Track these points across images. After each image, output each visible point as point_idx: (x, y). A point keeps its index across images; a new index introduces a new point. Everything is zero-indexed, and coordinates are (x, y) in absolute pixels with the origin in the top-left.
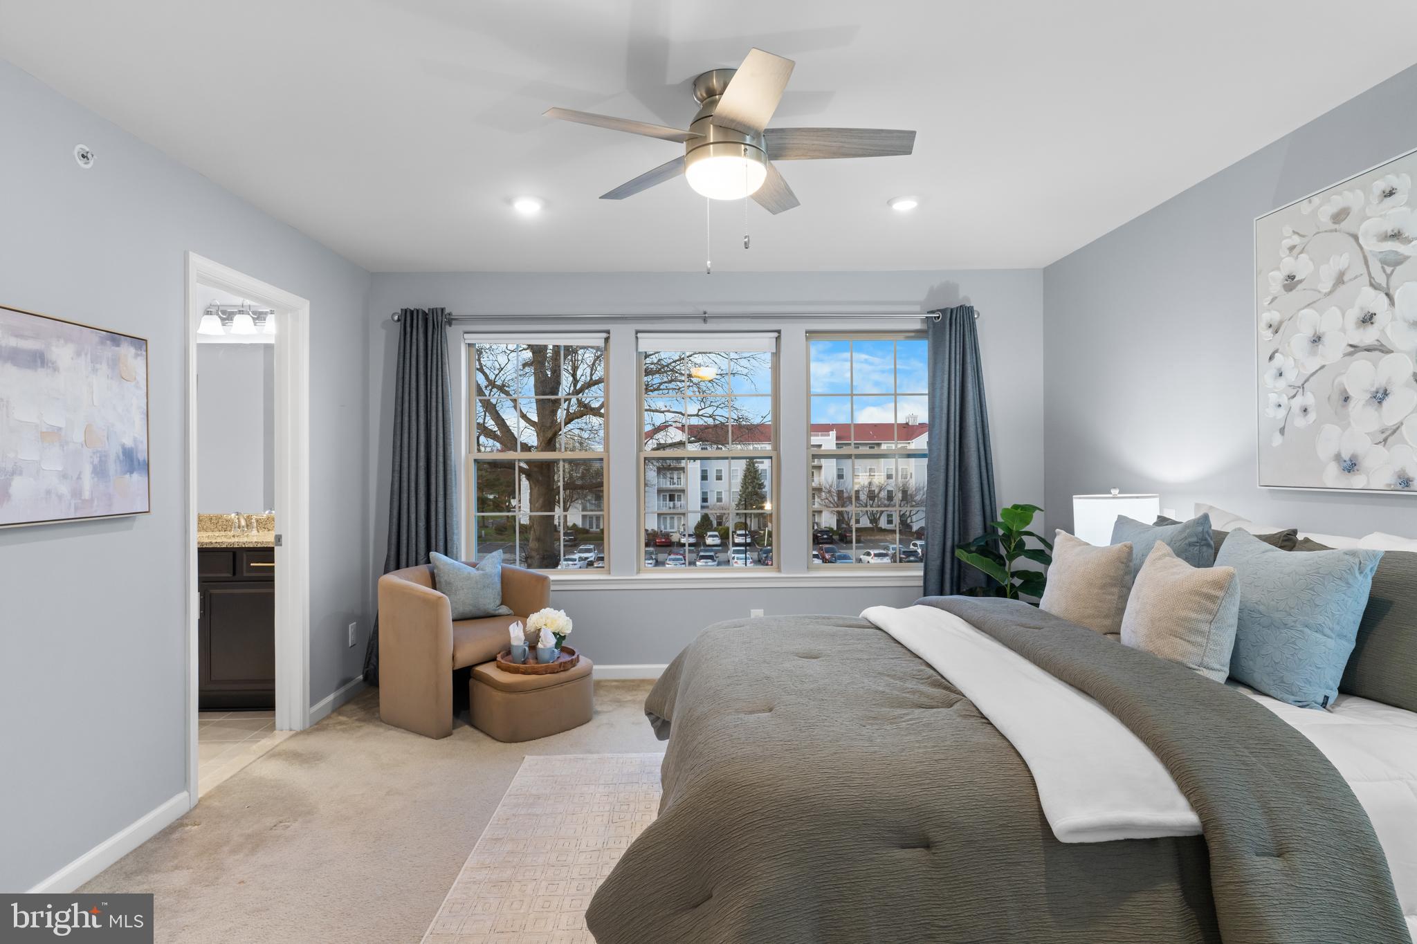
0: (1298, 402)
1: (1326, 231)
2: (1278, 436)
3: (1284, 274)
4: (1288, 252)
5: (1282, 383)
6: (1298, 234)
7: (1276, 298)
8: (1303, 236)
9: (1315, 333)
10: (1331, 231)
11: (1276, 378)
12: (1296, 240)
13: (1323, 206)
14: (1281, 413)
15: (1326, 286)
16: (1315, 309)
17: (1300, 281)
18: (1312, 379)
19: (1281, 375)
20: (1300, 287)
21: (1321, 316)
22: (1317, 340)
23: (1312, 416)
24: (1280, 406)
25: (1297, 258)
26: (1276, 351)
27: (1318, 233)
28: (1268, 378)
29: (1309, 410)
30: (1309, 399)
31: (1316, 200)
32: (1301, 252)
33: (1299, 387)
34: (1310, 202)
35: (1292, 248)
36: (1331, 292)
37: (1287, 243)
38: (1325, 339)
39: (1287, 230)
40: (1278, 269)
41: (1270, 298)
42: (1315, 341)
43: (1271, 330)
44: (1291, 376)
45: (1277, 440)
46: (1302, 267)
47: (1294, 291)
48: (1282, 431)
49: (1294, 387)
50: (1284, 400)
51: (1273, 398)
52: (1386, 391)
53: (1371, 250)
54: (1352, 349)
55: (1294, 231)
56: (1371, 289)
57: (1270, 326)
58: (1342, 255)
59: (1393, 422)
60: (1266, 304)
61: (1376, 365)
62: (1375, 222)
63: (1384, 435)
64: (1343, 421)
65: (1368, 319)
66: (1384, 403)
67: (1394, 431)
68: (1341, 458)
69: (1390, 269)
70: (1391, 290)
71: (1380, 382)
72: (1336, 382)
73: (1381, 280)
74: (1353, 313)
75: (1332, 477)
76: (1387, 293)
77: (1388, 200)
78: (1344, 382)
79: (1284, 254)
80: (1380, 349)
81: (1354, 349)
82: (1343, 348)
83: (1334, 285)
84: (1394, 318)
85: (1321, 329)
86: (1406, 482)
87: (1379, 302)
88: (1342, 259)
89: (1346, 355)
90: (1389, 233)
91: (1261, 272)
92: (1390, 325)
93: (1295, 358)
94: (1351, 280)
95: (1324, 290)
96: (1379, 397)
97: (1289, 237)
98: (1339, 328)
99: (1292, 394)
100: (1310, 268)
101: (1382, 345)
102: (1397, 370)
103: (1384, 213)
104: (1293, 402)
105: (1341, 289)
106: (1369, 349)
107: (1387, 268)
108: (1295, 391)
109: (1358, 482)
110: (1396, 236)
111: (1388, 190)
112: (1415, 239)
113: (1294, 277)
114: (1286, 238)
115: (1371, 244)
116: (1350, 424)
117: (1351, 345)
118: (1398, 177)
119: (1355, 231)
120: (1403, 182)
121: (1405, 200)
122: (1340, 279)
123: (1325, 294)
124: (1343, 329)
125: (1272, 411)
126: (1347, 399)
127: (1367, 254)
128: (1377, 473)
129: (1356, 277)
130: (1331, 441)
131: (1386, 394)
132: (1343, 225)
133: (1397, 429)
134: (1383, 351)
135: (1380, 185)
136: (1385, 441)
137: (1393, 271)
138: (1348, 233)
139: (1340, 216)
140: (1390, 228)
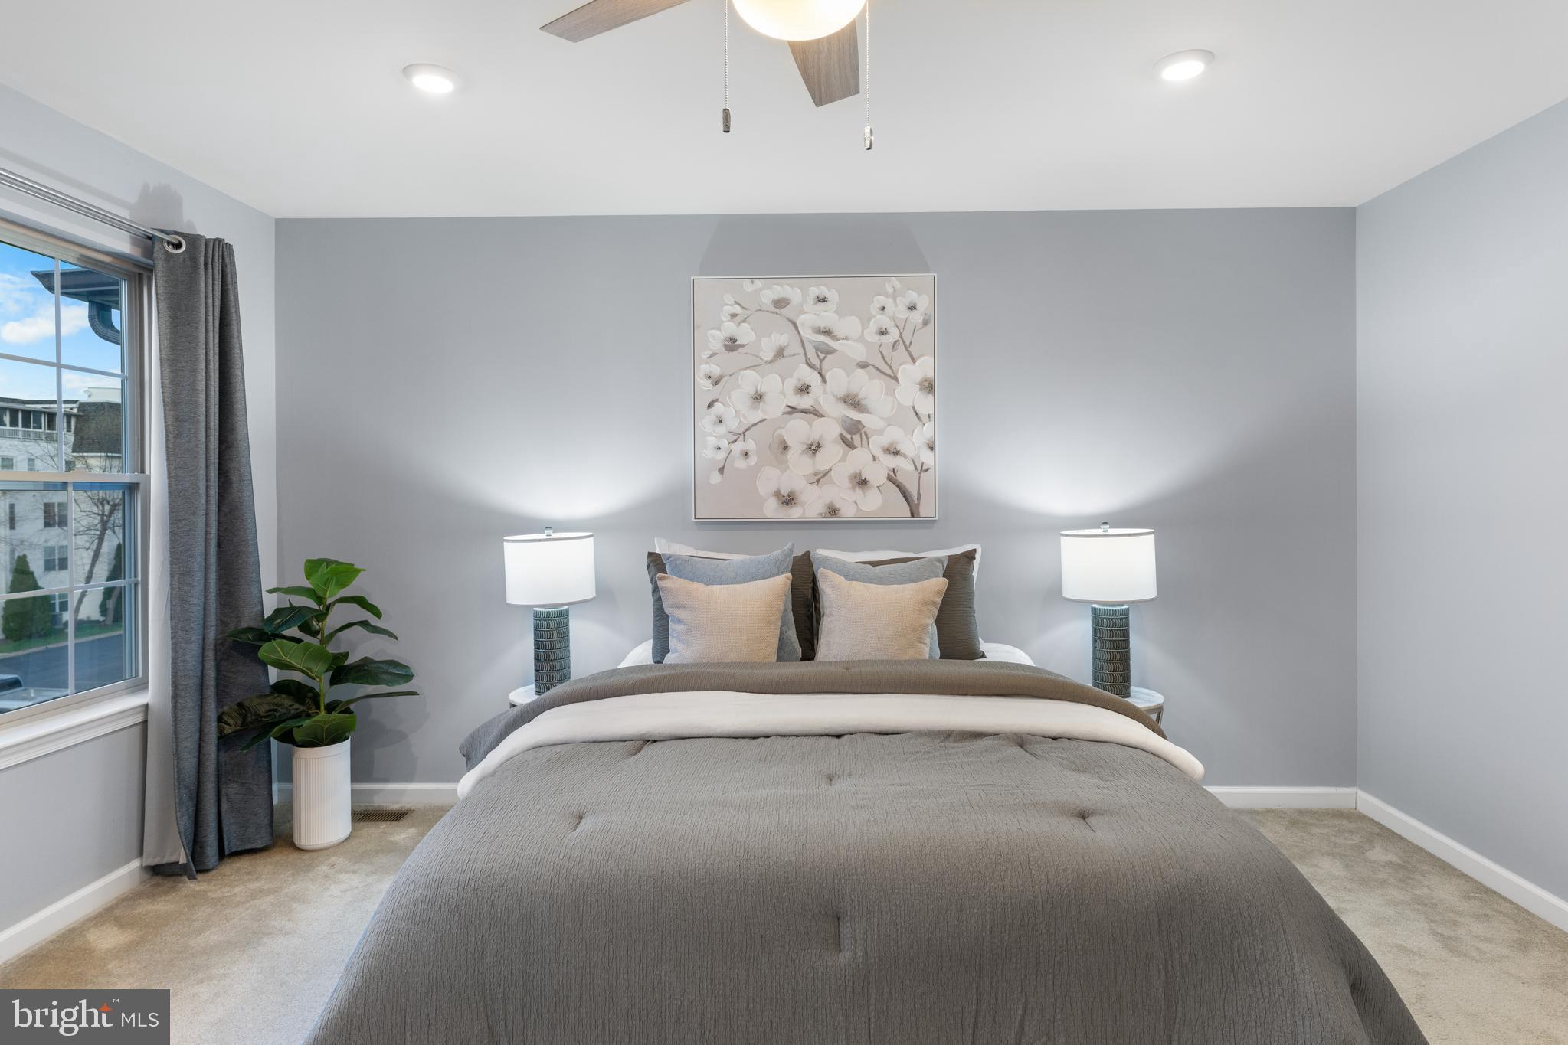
0: (739, 447)
1: (768, 311)
2: (716, 475)
3: (725, 335)
4: (729, 318)
5: (721, 429)
6: (739, 305)
7: (716, 354)
8: (746, 309)
9: (757, 392)
10: (772, 312)
11: (715, 424)
12: (738, 309)
13: (769, 290)
14: (722, 456)
15: (768, 355)
16: (756, 372)
17: (742, 346)
18: (752, 429)
19: (721, 421)
20: (740, 350)
21: (763, 378)
22: (758, 397)
23: (753, 460)
24: (720, 448)
25: (739, 325)
26: (716, 400)
27: (760, 310)
28: (706, 422)
29: (750, 454)
30: (750, 445)
31: (759, 283)
32: (743, 321)
33: (740, 434)
34: (753, 282)
35: (734, 316)
36: (771, 362)
37: (729, 309)
38: (766, 398)
39: (729, 298)
40: (719, 329)
41: (711, 353)
42: (756, 398)
43: (710, 381)
44: (732, 423)
45: (716, 478)
46: (745, 334)
47: (735, 353)
48: (721, 470)
49: (735, 434)
50: (724, 443)
51: (712, 441)
52: (819, 444)
53: (807, 338)
54: (790, 410)
55: (735, 302)
56: (807, 367)
57: (710, 377)
58: (782, 334)
59: (824, 468)
60: (705, 357)
61: (810, 424)
62: (810, 318)
63: (817, 478)
64: (782, 464)
65: (804, 389)
66: (818, 454)
67: (825, 475)
68: (780, 494)
69: (822, 356)
70: (823, 372)
71: (814, 437)
72: (776, 433)
73: (815, 361)
74: (792, 383)
75: (771, 509)
76: (820, 374)
77: (821, 304)
78: (784, 434)
79: (725, 318)
80: (814, 412)
81: (792, 410)
82: (783, 408)
83: (775, 356)
84: (825, 392)
85: (762, 389)
86: (834, 511)
87: (813, 378)
88: (783, 338)
89: (785, 413)
90: (822, 329)
91: (699, 327)
92: (822, 396)
93: (736, 409)
94: (790, 356)
95: (766, 359)
96: (814, 448)
97: (731, 305)
98: (779, 391)
99: (733, 440)
100: (752, 337)
101: (815, 410)
102: (828, 430)
103: (817, 313)
104: (733, 446)
105: (781, 361)
106: (805, 412)
107: (820, 354)
108: (735, 437)
109: (795, 513)
110: (827, 332)
111: (821, 297)
112: (843, 339)
113: (736, 341)
114: (728, 305)
115: (807, 334)
116: (788, 467)
117: (790, 407)
118: (829, 290)
119: (794, 319)
120: (832, 295)
121: (835, 309)
122: (780, 353)
123: (766, 362)
124: (783, 393)
125: (709, 453)
126: (786, 448)
127: (803, 339)
128: (812, 506)
129: (794, 355)
130: (771, 479)
131: (819, 446)
132: (783, 311)
133: (827, 473)
134: (816, 415)
135: (815, 291)
136: (818, 481)
137: (824, 358)
138: (788, 319)
139: (780, 303)
140: (823, 325)
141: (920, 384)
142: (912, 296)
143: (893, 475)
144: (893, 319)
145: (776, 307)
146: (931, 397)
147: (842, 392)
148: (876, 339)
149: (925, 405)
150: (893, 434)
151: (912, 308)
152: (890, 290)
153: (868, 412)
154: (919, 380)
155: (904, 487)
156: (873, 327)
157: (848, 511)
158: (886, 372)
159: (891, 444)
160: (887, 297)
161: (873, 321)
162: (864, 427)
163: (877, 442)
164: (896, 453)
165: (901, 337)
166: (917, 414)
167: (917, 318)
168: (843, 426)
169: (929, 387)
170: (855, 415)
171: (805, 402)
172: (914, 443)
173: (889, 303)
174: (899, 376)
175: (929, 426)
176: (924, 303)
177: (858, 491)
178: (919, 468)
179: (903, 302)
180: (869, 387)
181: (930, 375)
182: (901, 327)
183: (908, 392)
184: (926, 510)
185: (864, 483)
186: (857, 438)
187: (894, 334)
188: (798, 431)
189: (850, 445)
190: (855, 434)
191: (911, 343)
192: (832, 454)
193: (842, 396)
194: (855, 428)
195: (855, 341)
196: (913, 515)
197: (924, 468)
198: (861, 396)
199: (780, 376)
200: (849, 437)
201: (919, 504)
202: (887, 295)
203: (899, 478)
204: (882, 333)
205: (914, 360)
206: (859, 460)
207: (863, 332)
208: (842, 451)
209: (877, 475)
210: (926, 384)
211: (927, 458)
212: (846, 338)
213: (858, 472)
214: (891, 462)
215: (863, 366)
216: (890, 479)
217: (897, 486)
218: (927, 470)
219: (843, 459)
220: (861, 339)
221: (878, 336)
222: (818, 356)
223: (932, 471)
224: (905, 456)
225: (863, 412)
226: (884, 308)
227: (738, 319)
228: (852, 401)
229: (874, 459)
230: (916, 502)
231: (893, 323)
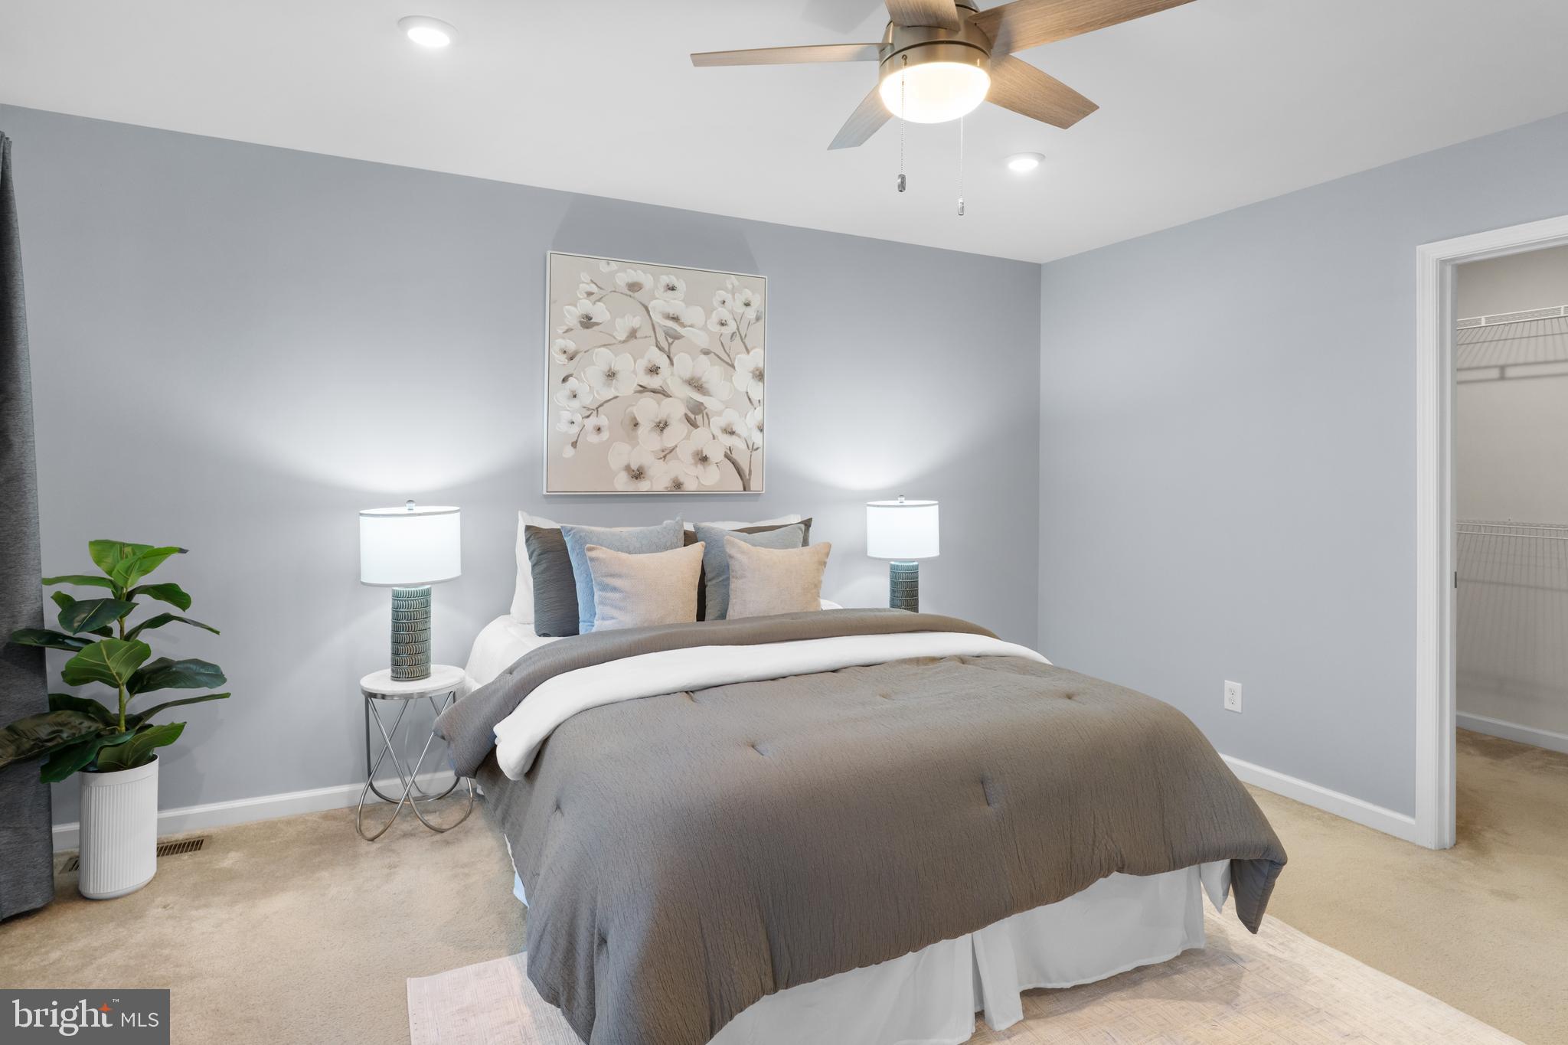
0: (592, 421)
1: (622, 293)
2: (569, 448)
3: (581, 312)
4: (585, 295)
5: (575, 404)
6: (596, 284)
7: (572, 330)
8: (601, 288)
9: (610, 369)
10: (626, 295)
11: (569, 398)
12: (594, 288)
13: (626, 273)
14: (575, 429)
15: (622, 336)
16: (610, 350)
17: (597, 324)
18: (605, 405)
19: (575, 396)
20: (595, 328)
21: (616, 356)
22: (611, 375)
23: (605, 435)
24: (573, 423)
25: (594, 303)
26: (571, 375)
27: (615, 291)
28: (561, 395)
29: (602, 429)
31: (614, 266)
32: (599, 300)
33: (593, 410)
34: (608, 264)
35: (589, 294)
36: (624, 342)
37: (586, 287)
38: (619, 376)
39: (585, 277)
40: (576, 306)
41: (566, 328)
42: (609, 376)
43: (565, 356)
44: (586, 399)
45: (569, 452)
46: (600, 312)
47: (590, 330)
48: (574, 444)
49: (588, 409)
50: (578, 418)
51: (566, 416)
52: (666, 422)
53: (658, 323)
54: (641, 389)
55: (592, 281)
56: (657, 350)
57: (565, 352)
58: (634, 317)
59: (670, 445)
60: (560, 331)
61: (659, 404)
62: (661, 304)
63: (664, 454)
64: (633, 441)
65: (654, 370)
66: (665, 431)
67: (671, 452)
68: (630, 468)
69: (670, 340)
70: (671, 355)
71: (662, 416)
72: (627, 411)
73: (665, 345)
74: (643, 364)
75: (622, 483)
76: (668, 357)
77: (671, 292)
78: (635, 412)
79: (581, 295)
80: (662, 392)
81: (643, 389)
82: (634, 387)
83: (628, 337)
84: (672, 374)
85: (616, 368)
86: (678, 485)
87: (661, 360)
88: (637, 321)
89: (636, 392)
90: (671, 316)
91: (555, 302)
92: (669, 378)
93: (589, 384)
94: (642, 338)
95: (619, 338)
96: (662, 426)
97: (587, 284)
98: (631, 370)
99: (587, 415)
100: (608, 316)
101: (664, 390)
102: (675, 409)
103: (667, 300)
104: (586, 420)
105: (633, 342)
106: (654, 391)
107: (669, 339)
108: (589, 413)
109: (644, 486)
110: (675, 319)
111: (671, 286)
112: (689, 326)
113: (591, 319)
114: (584, 282)
115: (658, 318)
116: (639, 443)
117: (641, 386)
118: (678, 280)
119: (646, 304)
120: (681, 285)
121: (682, 298)
122: (633, 334)
123: (620, 342)
124: (634, 372)
125: (563, 427)
126: (636, 425)
127: (654, 322)
128: (658, 480)
129: (646, 337)
130: (622, 455)
131: (666, 425)
132: (636, 295)
133: (674, 449)
134: (664, 395)
135: (665, 279)
136: (665, 457)
137: (673, 342)
138: (641, 303)
139: (634, 287)
140: (671, 311)
141: (753, 372)
142: (748, 294)
143: (729, 453)
144: (732, 312)
145: (630, 290)
146: (761, 384)
147: (687, 375)
148: (717, 329)
149: (757, 391)
150: (730, 417)
151: (747, 305)
152: (730, 287)
153: (711, 396)
154: (751, 369)
155: (738, 464)
156: (715, 318)
157: (690, 486)
158: (725, 359)
159: (729, 425)
160: (727, 292)
161: (715, 312)
162: (706, 408)
163: (717, 423)
164: (732, 433)
165: (738, 329)
166: (750, 399)
167: (751, 313)
168: (687, 406)
169: (759, 376)
170: (698, 397)
171: (654, 382)
172: (746, 425)
173: (728, 297)
174: (736, 365)
175: (759, 409)
176: (757, 301)
177: (700, 467)
178: (751, 447)
179: (740, 299)
180: (710, 372)
181: (761, 365)
182: (738, 321)
183: (743, 380)
184: (755, 485)
185: (704, 459)
186: (699, 418)
187: (732, 327)
188: (648, 409)
189: (694, 424)
190: (698, 414)
191: (746, 335)
192: (678, 430)
193: (687, 379)
194: (698, 408)
195: (699, 329)
196: (745, 490)
197: (755, 448)
198: (703, 380)
199: (631, 354)
200: (692, 416)
201: (750, 479)
202: (726, 290)
203: (734, 456)
204: (722, 324)
205: (748, 351)
206: (700, 439)
207: (706, 322)
208: (686, 431)
209: (716, 454)
210: (757, 373)
211: (757, 438)
212: (691, 326)
213: (700, 449)
214: (728, 441)
215: (706, 353)
216: (726, 456)
217: (733, 463)
218: (757, 449)
219: (688, 437)
220: (704, 328)
221: (719, 327)
222: (667, 340)
223: (760, 450)
224: (739, 436)
225: (705, 395)
226: (724, 302)
227: (593, 298)
228: (696, 385)
229: (714, 438)
230: (748, 477)
231: (731, 317)
